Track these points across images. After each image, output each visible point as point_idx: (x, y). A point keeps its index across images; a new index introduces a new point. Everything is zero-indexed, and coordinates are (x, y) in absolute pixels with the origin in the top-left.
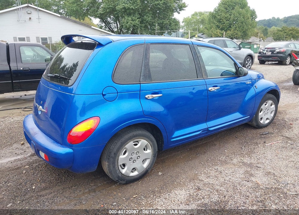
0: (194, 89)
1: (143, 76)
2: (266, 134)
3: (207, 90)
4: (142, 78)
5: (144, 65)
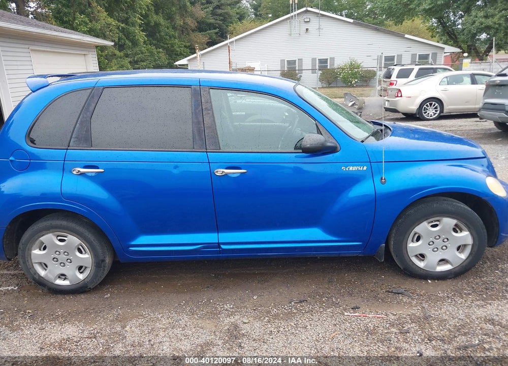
0: (176, 167)
1: (75, 138)
2: (399, 294)
3: (212, 174)
4: (72, 140)
5: (81, 121)
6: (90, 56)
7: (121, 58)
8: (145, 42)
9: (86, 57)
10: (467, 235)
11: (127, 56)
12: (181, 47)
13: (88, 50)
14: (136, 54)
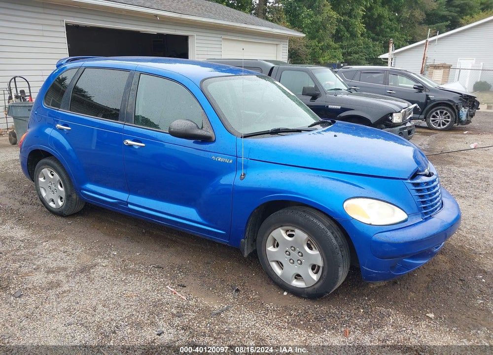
6: (282, 46)
7: (335, 49)
8: (362, 35)
9: (278, 46)
10: (317, 254)
11: (342, 47)
12: (400, 40)
13: (280, 40)
14: (351, 46)
